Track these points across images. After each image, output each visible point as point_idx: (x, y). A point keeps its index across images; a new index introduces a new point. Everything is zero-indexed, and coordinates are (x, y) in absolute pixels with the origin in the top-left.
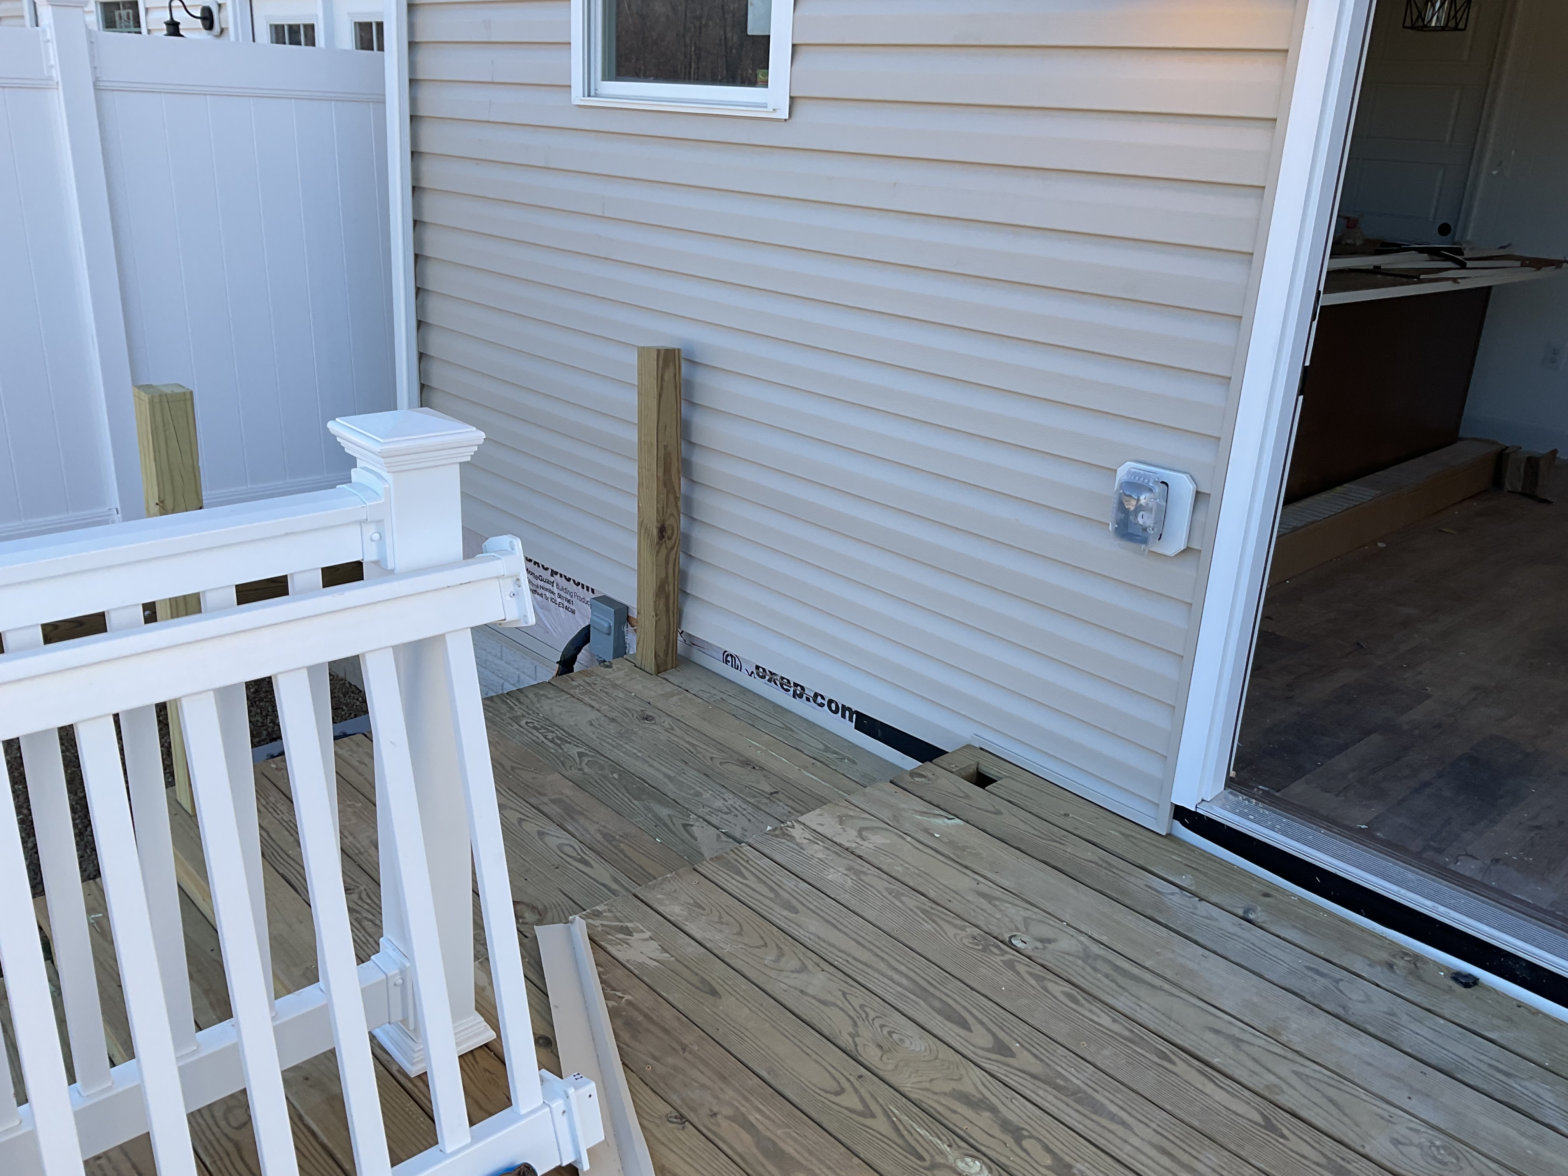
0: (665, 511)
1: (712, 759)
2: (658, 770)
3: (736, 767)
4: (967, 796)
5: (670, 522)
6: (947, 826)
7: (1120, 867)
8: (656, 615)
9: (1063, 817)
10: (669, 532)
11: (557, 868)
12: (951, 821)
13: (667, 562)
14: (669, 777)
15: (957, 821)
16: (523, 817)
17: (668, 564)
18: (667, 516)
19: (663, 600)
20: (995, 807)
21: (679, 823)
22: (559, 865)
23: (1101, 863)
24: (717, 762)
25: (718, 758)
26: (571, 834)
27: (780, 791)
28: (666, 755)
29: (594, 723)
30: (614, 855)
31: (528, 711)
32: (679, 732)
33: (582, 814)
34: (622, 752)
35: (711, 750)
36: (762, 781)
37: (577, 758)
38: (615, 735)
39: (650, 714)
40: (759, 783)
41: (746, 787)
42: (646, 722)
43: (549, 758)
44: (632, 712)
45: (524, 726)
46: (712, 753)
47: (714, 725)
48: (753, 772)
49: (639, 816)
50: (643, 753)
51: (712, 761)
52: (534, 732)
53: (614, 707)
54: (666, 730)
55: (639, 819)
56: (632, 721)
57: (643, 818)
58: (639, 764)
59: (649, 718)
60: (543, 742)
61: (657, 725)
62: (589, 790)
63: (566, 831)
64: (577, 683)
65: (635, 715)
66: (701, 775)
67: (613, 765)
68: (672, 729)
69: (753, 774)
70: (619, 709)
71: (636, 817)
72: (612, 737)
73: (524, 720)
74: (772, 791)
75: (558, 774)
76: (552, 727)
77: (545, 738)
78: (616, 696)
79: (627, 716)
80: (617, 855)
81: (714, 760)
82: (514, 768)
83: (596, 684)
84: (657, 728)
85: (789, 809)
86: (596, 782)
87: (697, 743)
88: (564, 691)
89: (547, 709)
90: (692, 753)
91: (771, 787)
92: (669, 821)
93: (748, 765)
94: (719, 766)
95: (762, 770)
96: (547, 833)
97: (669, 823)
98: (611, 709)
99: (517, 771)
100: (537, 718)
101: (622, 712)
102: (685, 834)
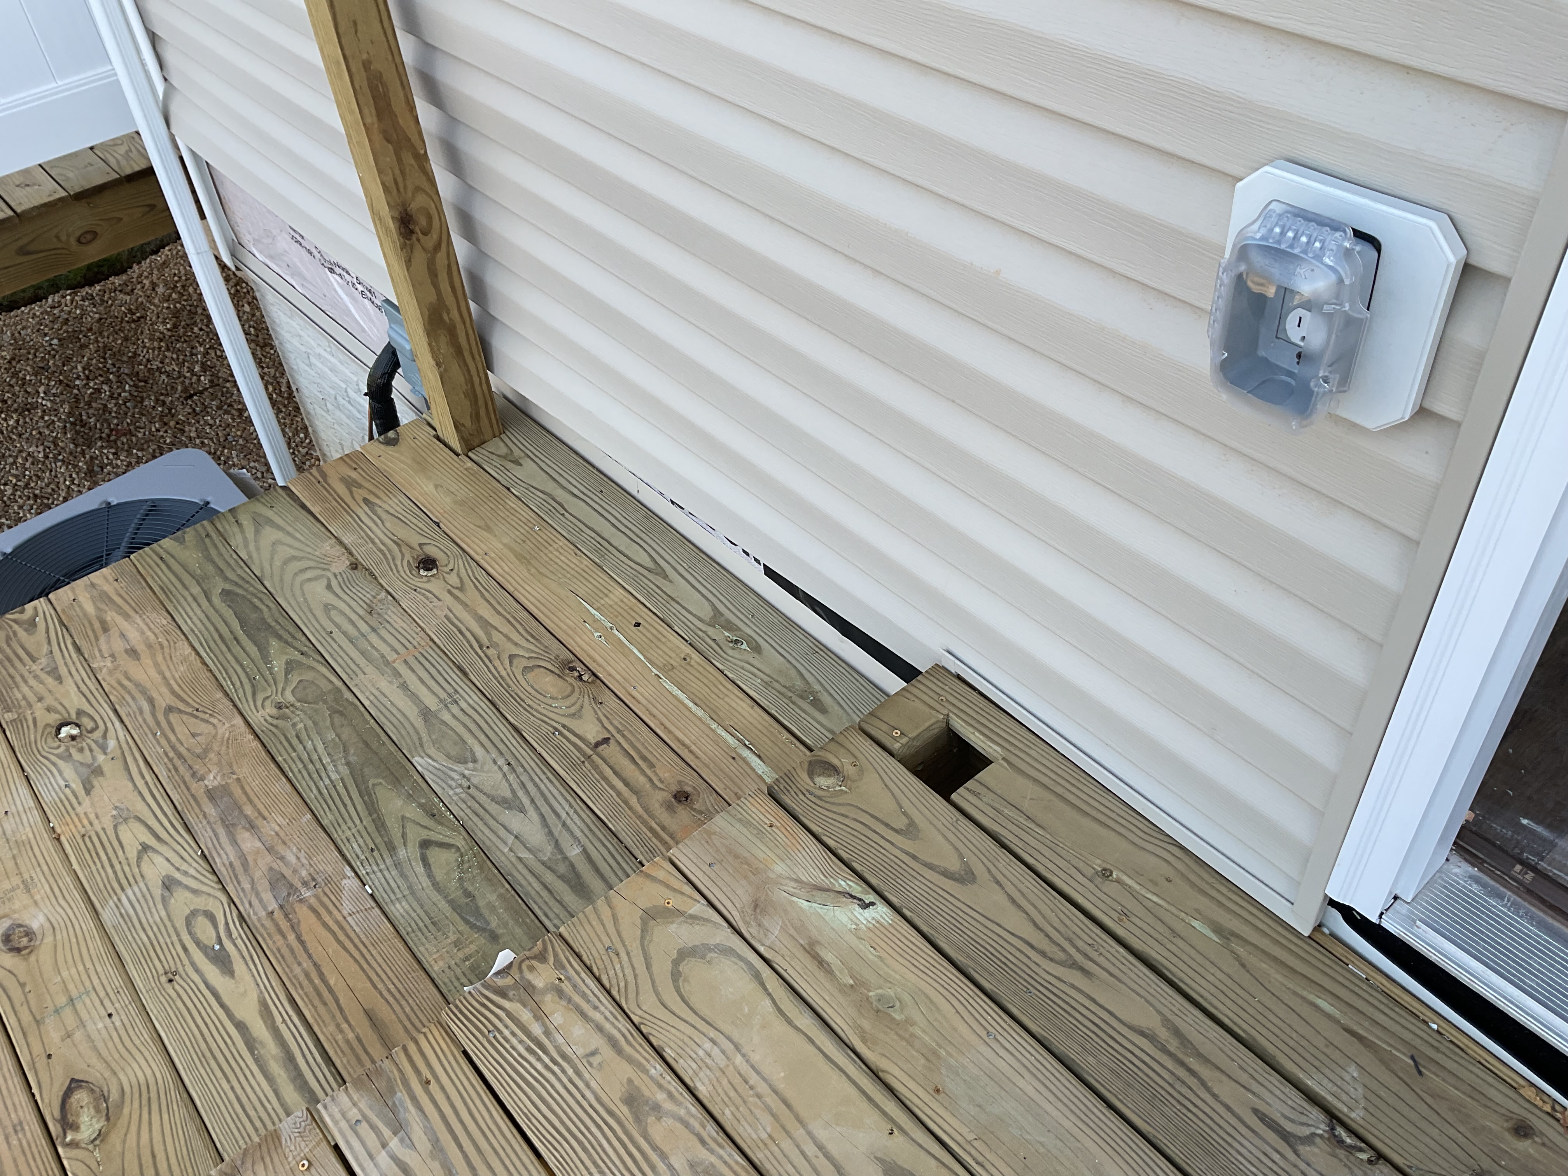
0: (401, 185)
1: (511, 657)
2: (414, 697)
3: (550, 678)
4: (911, 830)
5: (418, 203)
6: (856, 933)
7: (1206, 1048)
8: (438, 365)
9: (1098, 880)
10: (423, 222)
11: (170, 981)
12: (869, 913)
13: (433, 274)
14: (426, 714)
15: (881, 911)
16: (151, 841)
17: (436, 276)
18: (410, 194)
19: (443, 340)
20: (961, 856)
21: (415, 834)
22: (175, 973)
23: (1163, 1034)
24: (520, 664)
25: (523, 657)
26: (220, 882)
27: (613, 736)
28: (434, 656)
29: (334, 583)
30: (278, 937)
31: (232, 562)
32: (471, 595)
33: (252, 827)
34: (363, 653)
35: (515, 637)
36: (588, 711)
37: (281, 677)
38: (361, 612)
39: (432, 551)
40: (580, 717)
41: (556, 729)
42: (422, 572)
43: (235, 678)
44: (404, 549)
45: (216, 600)
46: (516, 644)
47: (533, 571)
48: (577, 689)
49: (350, 824)
50: (398, 653)
51: (511, 666)
52: (229, 614)
53: (377, 540)
54: (449, 592)
55: (348, 833)
56: (398, 571)
57: (354, 830)
58: (384, 684)
59: (428, 563)
60: (236, 639)
61: (439, 578)
62: (279, 759)
63: (214, 872)
64: (329, 485)
65: (408, 557)
66: (484, 705)
67: (339, 690)
68: (461, 588)
69: (576, 694)
70: (383, 544)
71: (344, 827)
72: (354, 617)
73: (220, 585)
74: (599, 738)
75: (238, 720)
76: (261, 600)
77: (242, 627)
78: (387, 511)
79: (393, 560)
80: (284, 937)
81: (515, 661)
82: (170, 709)
83: (360, 486)
84: (436, 586)
85: (619, 785)
86: (298, 737)
87: (495, 620)
88: (304, 507)
89: (266, 553)
90: (481, 647)
91: (599, 728)
92: (400, 834)
93: (572, 669)
94: (520, 677)
95: (593, 682)
96: (179, 883)
97: (398, 841)
98: (371, 545)
99: (173, 717)
100: (243, 579)
101: (386, 552)
102: (420, 869)
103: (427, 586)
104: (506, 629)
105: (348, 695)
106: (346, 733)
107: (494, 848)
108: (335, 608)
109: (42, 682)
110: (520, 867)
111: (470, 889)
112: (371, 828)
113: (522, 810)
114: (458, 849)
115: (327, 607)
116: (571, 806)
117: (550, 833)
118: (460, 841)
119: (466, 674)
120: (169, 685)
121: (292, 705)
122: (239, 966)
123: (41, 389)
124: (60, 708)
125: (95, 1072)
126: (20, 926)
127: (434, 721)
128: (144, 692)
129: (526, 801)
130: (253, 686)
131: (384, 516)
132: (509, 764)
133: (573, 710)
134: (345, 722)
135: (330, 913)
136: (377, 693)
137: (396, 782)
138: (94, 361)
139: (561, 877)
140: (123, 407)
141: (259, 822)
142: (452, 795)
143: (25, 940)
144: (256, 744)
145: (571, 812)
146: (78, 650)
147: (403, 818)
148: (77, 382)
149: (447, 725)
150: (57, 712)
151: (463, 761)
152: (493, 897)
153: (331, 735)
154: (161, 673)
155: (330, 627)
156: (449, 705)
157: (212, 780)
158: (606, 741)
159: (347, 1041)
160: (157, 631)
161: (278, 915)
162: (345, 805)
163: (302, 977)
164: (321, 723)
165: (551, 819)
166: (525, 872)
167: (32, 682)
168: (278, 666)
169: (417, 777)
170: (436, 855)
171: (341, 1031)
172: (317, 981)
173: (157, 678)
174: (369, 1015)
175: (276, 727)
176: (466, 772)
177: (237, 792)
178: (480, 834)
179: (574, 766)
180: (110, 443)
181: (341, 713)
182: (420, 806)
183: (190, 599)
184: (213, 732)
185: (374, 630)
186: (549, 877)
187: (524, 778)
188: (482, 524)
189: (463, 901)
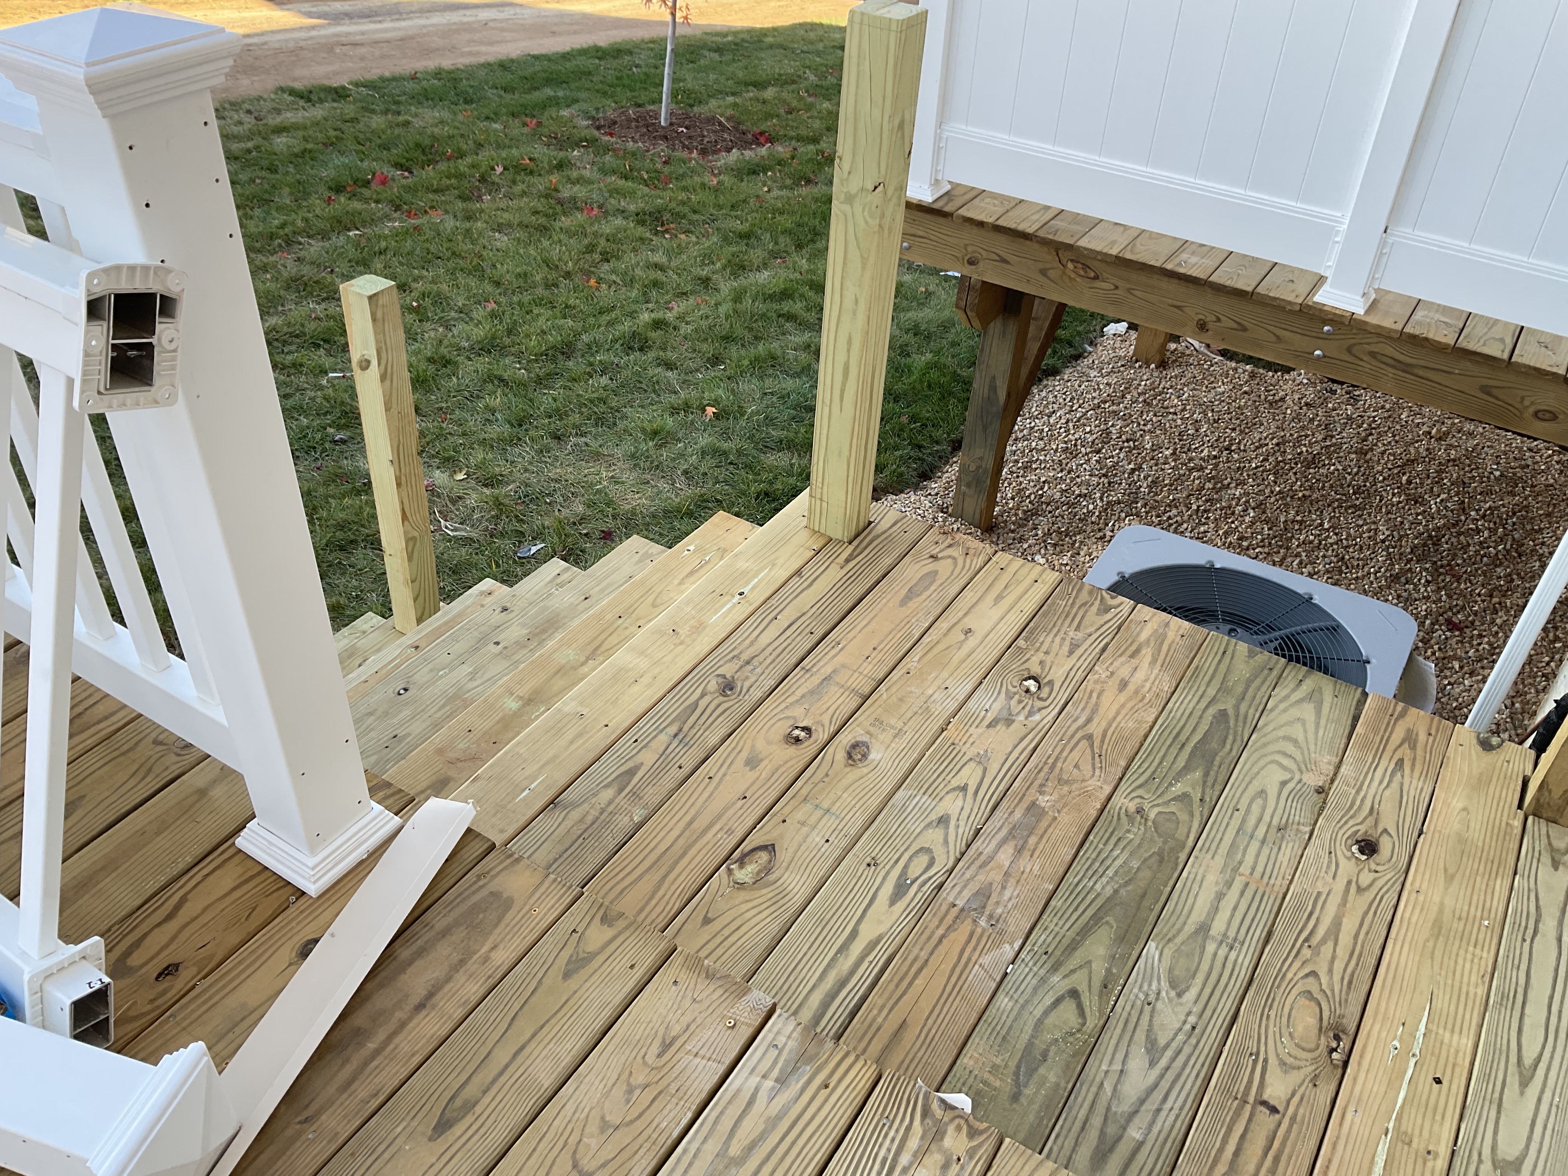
2: (1214, 910)
11: (869, 865)
16: (972, 789)
22: (876, 864)
25: (1321, 984)
26: (963, 854)
27: (1284, 1116)
28: (1269, 905)
29: (1290, 786)
30: (936, 921)
31: (1256, 702)
32: (1358, 904)
33: (1019, 851)
34: (1233, 844)
35: (1338, 966)
36: (1295, 1077)
37: (1167, 797)
38: (1275, 822)
39: (1385, 845)
40: (1286, 1072)
41: (1258, 1054)
42: (1355, 848)
43: (1146, 765)
44: (1370, 821)
45: (1212, 711)
46: (1330, 971)
47: (1430, 944)
48: (1317, 1053)
49: (1061, 923)
50: (1251, 874)
51: (1302, 978)
52: (1204, 727)
53: (1362, 794)
54: (1349, 882)
55: (1052, 926)
56: (1340, 828)
57: (1057, 929)
58: (1211, 878)
59: (1368, 847)
60: (1183, 745)
61: (1358, 865)
62: (1091, 837)
63: (968, 846)
64: (1395, 724)
65: (1362, 828)
66: (1243, 974)
67: (1183, 847)
68: (1360, 890)
69: (1309, 1056)
70: (1362, 800)
71: (1055, 921)
72: (1267, 818)
73: (1228, 705)
74: (1272, 1102)
75: (1108, 789)
76: (1234, 741)
77: (1198, 743)
78: (1402, 784)
79: (1351, 817)
80: (938, 927)
81: (1311, 979)
82: (1089, 737)
83: (1413, 748)
84: (1347, 868)
85: (1231, 1148)
86: (1119, 839)
87: (1345, 938)
88: (1356, 719)
89: (1284, 718)
90: (1306, 940)
91: (1284, 1097)
92: (1072, 967)
93: (1337, 1038)
94: (1295, 992)
95: (1336, 1067)
96: (947, 828)
97: (1064, 970)
98: (1354, 792)
99: (1084, 743)
100: (1246, 717)
101: (1355, 807)
102: (1048, 1001)
103: (1343, 861)
104: (1342, 953)
105: (1183, 857)
106: (1146, 874)
107: (1100, 1056)
108: (1266, 800)
109: (1061, 646)
110: (1094, 1089)
111: (1051, 1054)
112: (1066, 942)
113: (1152, 1064)
114: (1084, 1024)
115: (1262, 793)
116: (1181, 1109)
117: (1142, 1102)
118: (1093, 1022)
119: (1267, 942)
120: (1110, 725)
121: (1146, 820)
122: (900, 905)
123: (1443, 496)
124: (1047, 669)
125: (783, 856)
126: (868, 747)
127: (1200, 940)
128: (1094, 711)
129: (1163, 1062)
130: (1146, 782)
131: (1395, 785)
132: (1194, 1028)
133: (1290, 1060)
134: (1154, 868)
135: (975, 949)
136: (1199, 878)
137: (1120, 939)
138: (1504, 510)
139: (1102, 1132)
140: (1479, 558)
141: (1026, 854)
142: (1134, 992)
143: (859, 756)
144: (1094, 813)
145: (1175, 1111)
146: (1104, 650)
147: (1089, 962)
148: (1473, 513)
149: (1202, 952)
150: (1043, 669)
151: (1173, 985)
152: (1052, 1078)
153: (1135, 864)
154: (1118, 713)
155: (1243, 806)
156: (1224, 944)
157: (1044, 801)
158: (1274, 1110)
159: (874, 1020)
160: (1154, 689)
161: (955, 911)
162: (1076, 909)
163: (911, 957)
164: (1142, 850)
165: (1158, 1095)
166: (1090, 1097)
167: (1058, 640)
168: (1178, 788)
169: (1135, 954)
170: (1068, 1009)
171: (880, 1011)
172: (914, 970)
173: (1111, 715)
174: (903, 1024)
175: (1119, 819)
176: (1163, 994)
177: (1044, 824)
178: (1108, 1035)
179: (1226, 1091)
180: (1436, 571)
181: (1161, 861)
182: (1108, 971)
183: (1200, 693)
184: (1087, 777)
185: (1263, 842)
186: (1097, 1121)
187: (1187, 1050)
188: (1451, 871)
189: (1037, 1054)
